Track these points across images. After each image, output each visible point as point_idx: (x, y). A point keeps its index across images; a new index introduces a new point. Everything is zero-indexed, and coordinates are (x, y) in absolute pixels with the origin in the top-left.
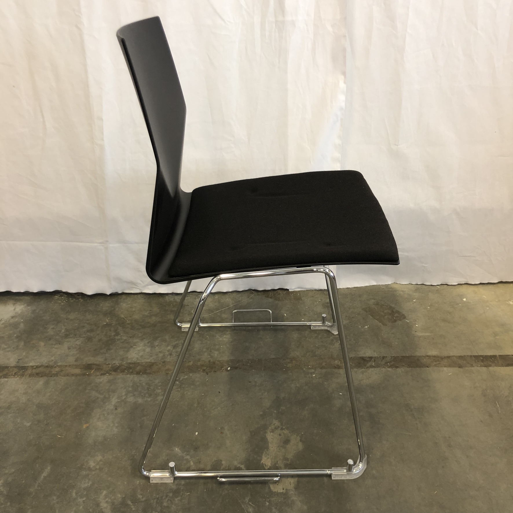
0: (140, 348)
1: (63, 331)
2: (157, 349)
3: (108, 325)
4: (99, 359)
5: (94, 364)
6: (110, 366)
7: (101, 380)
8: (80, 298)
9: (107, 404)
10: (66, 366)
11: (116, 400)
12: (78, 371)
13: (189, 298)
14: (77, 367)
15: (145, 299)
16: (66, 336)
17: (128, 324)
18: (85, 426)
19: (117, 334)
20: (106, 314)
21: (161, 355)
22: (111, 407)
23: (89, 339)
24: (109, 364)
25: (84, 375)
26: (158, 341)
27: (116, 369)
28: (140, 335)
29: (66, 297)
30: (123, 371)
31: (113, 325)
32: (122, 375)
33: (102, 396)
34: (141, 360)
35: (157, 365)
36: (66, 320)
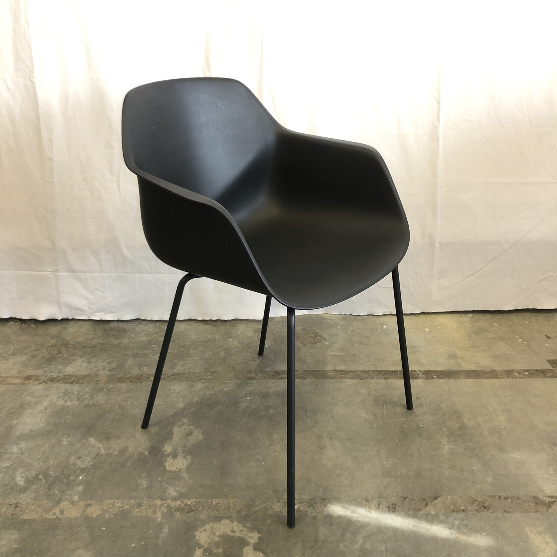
0: (78, 364)
1: (12, 350)
2: (93, 365)
3: (53, 346)
4: (39, 372)
5: (34, 376)
6: (48, 377)
7: (37, 388)
8: (32, 324)
9: (38, 406)
10: (8, 377)
11: (48, 403)
12: (18, 381)
13: (133, 324)
14: (17, 378)
15: (92, 325)
16: (14, 354)
17: (71, 345)
18: (15, 422)
19: (60, 353)
20: (53, 337)
21: (95, 369)
22: (42, 408)
23: (34, 356)
24: (48, 376)
25: (23, 384)
26: (96, 358)
27: (52, 380)
28: (80, 353)
29: (20, 323)
30: (58, 381)
31: (58, 345)
32: (57, 384)
33: (35, 400)
34: (77, 373)
35: (90, 377)
36: (16, 341)
